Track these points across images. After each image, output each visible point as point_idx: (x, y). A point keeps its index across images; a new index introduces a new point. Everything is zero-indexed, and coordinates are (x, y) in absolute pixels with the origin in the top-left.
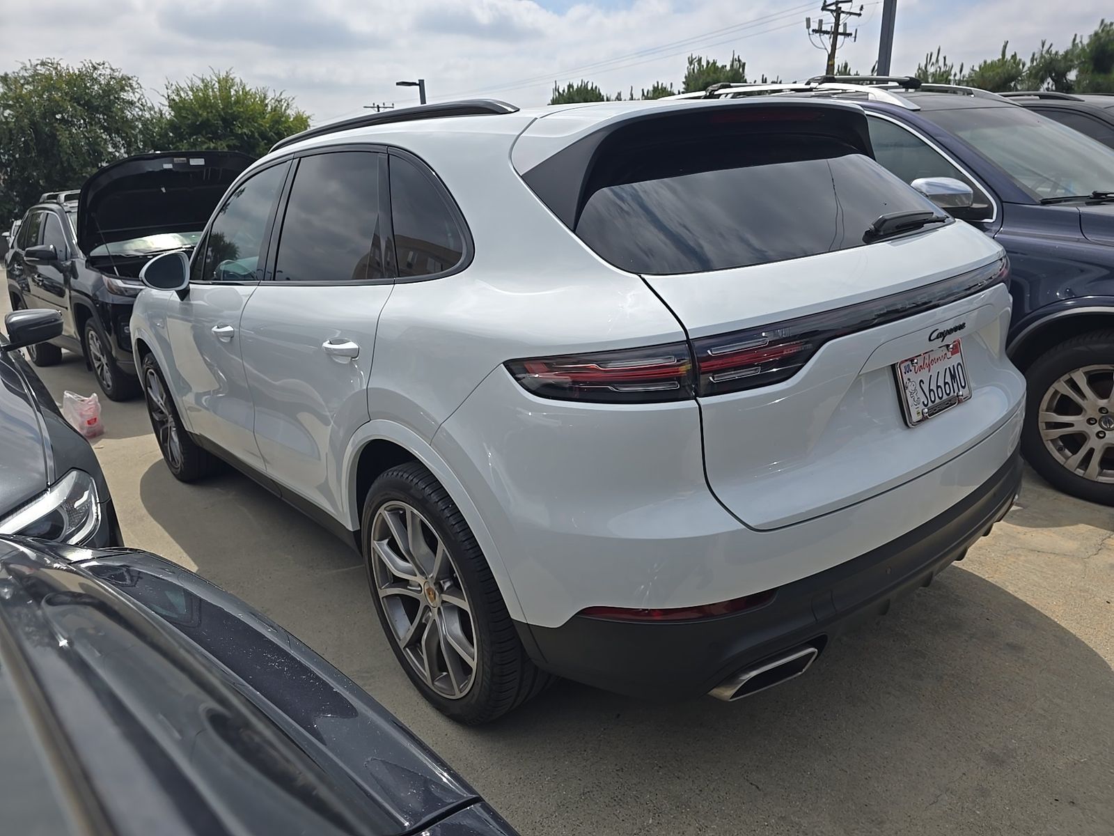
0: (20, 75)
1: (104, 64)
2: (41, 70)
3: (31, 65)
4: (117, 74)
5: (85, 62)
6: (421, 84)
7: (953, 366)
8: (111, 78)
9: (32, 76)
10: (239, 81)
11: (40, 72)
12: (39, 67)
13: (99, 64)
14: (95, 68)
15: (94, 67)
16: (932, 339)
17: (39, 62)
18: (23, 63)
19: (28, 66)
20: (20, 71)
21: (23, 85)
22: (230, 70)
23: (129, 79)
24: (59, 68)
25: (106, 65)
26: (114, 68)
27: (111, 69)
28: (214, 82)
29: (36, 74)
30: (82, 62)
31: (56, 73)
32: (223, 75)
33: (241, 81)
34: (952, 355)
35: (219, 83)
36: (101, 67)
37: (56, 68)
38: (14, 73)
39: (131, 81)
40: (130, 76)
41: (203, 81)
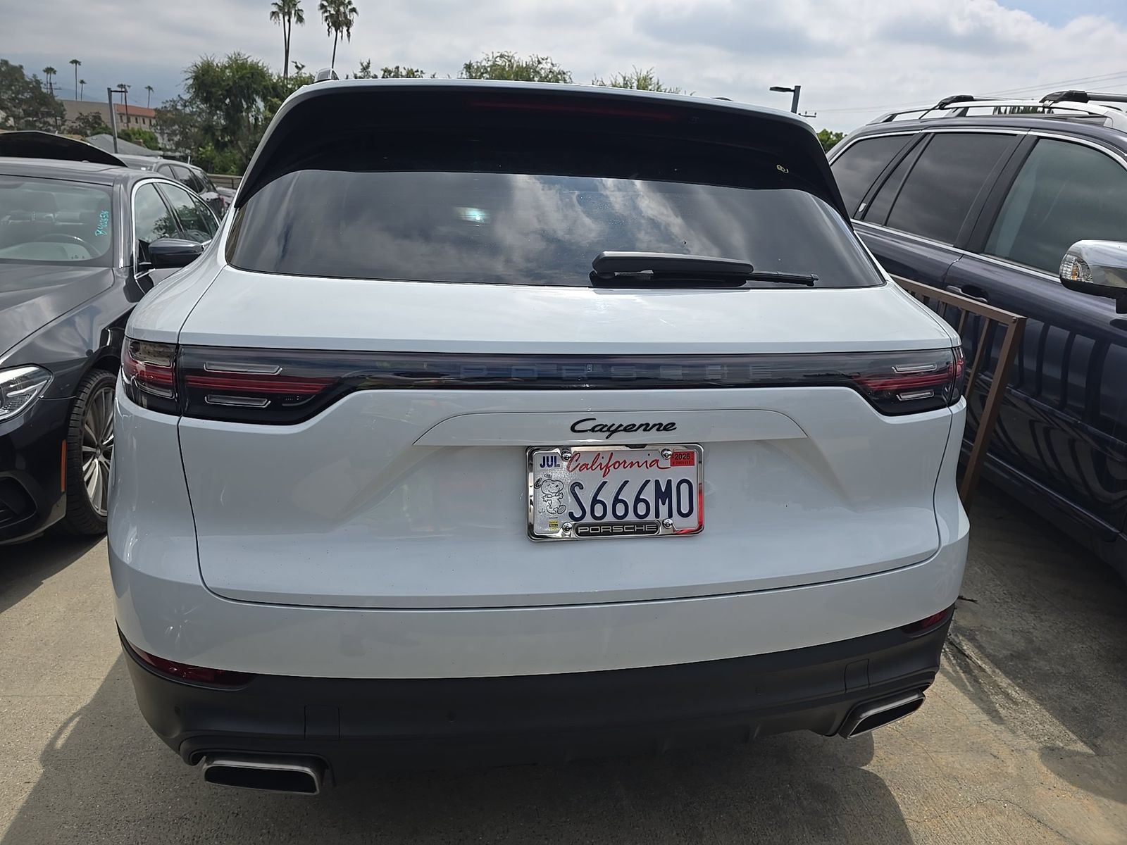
0: (483, 64)
1: (547, 59)
2: (499, 62)
3: (493, 57)
4: (555, 69)
5: (533, 57)
6: (797, 91)
7: (669, 482)
8: (550, 72)
9: (491, 66)
10: (656, 81)
11: (498, 63)
12: (498, 59)
13: (543, 59)
14: (539, 63)
15: (539, 61)
16: (577, 428)
17: (499, 55)
18: (487, 55)
19: (491, 58)
20: (482, 61)
21: (482, 73)
22: (651, 70)
23: (564, 73)
24: (512, 61)
25: (549, 60)
26: (554, 63)
27: (552, 64)
28: (633, 81)
29: (494, 64)
30: (530, 56)
31: (509, 65)
32: (644, 74)
33: (658, 81)
34: (673, 464)
35: (638, 81)
36: (544, 62)
37: (510, 61)
38: (477, 62)
39: (565, 76)
40: (565, 72)
41: (624, 78)
